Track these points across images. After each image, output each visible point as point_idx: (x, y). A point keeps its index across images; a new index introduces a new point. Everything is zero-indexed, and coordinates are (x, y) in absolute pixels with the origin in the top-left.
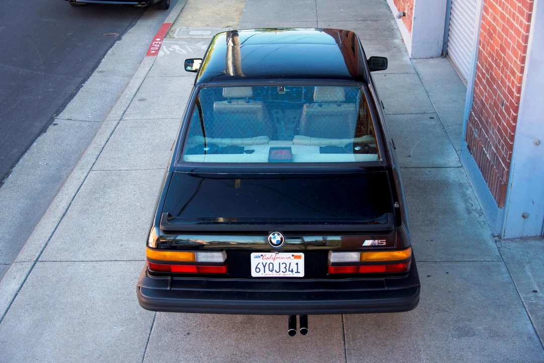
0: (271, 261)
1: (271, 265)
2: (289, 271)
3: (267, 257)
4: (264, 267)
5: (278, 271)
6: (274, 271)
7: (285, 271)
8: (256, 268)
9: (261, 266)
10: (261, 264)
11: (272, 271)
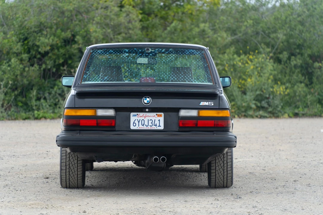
0: (143, 118)
1: (143, 121)
2: (154, 125)
3: (140, 116)
4: (139, 122)
5: (147, 125)
6: (145, 126)
7: (151, 125)
8: (134, 123)
9: (136, 122)
10: (137, 120)
11: (143, 125)
